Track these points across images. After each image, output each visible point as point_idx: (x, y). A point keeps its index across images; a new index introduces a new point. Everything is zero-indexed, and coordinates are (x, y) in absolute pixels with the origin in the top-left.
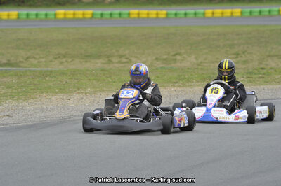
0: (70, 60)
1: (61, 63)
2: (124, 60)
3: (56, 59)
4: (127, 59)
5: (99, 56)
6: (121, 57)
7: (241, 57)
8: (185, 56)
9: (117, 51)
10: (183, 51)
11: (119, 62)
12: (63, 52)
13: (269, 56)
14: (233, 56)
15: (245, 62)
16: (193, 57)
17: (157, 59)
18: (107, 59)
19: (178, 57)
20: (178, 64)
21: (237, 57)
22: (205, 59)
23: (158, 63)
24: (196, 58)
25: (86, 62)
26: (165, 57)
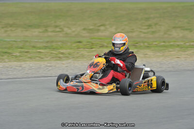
0: (13, 29)
1: (6, 31)
2: (58, 29)
3: (3, 28)
4: (60, 28)
5: (38, 26)
6: (56, 27)
7: (152, 28)
8: (108, 27)
9: (55, 22)
10: (107, 23)
11: (53, 31)
12: (11, 22)
13: (174, 28)
14: (146, 27)
15: (153, 32)
16: (114, 27)
17: (84, 29)
18: (44, 29)
19: (102, 28)
20: (100, 34)
21: (148, 28)
22: (123, 30)
23: (84, 32)
24: (116, 29)
25: (27, 31)
26: (91, 27)
